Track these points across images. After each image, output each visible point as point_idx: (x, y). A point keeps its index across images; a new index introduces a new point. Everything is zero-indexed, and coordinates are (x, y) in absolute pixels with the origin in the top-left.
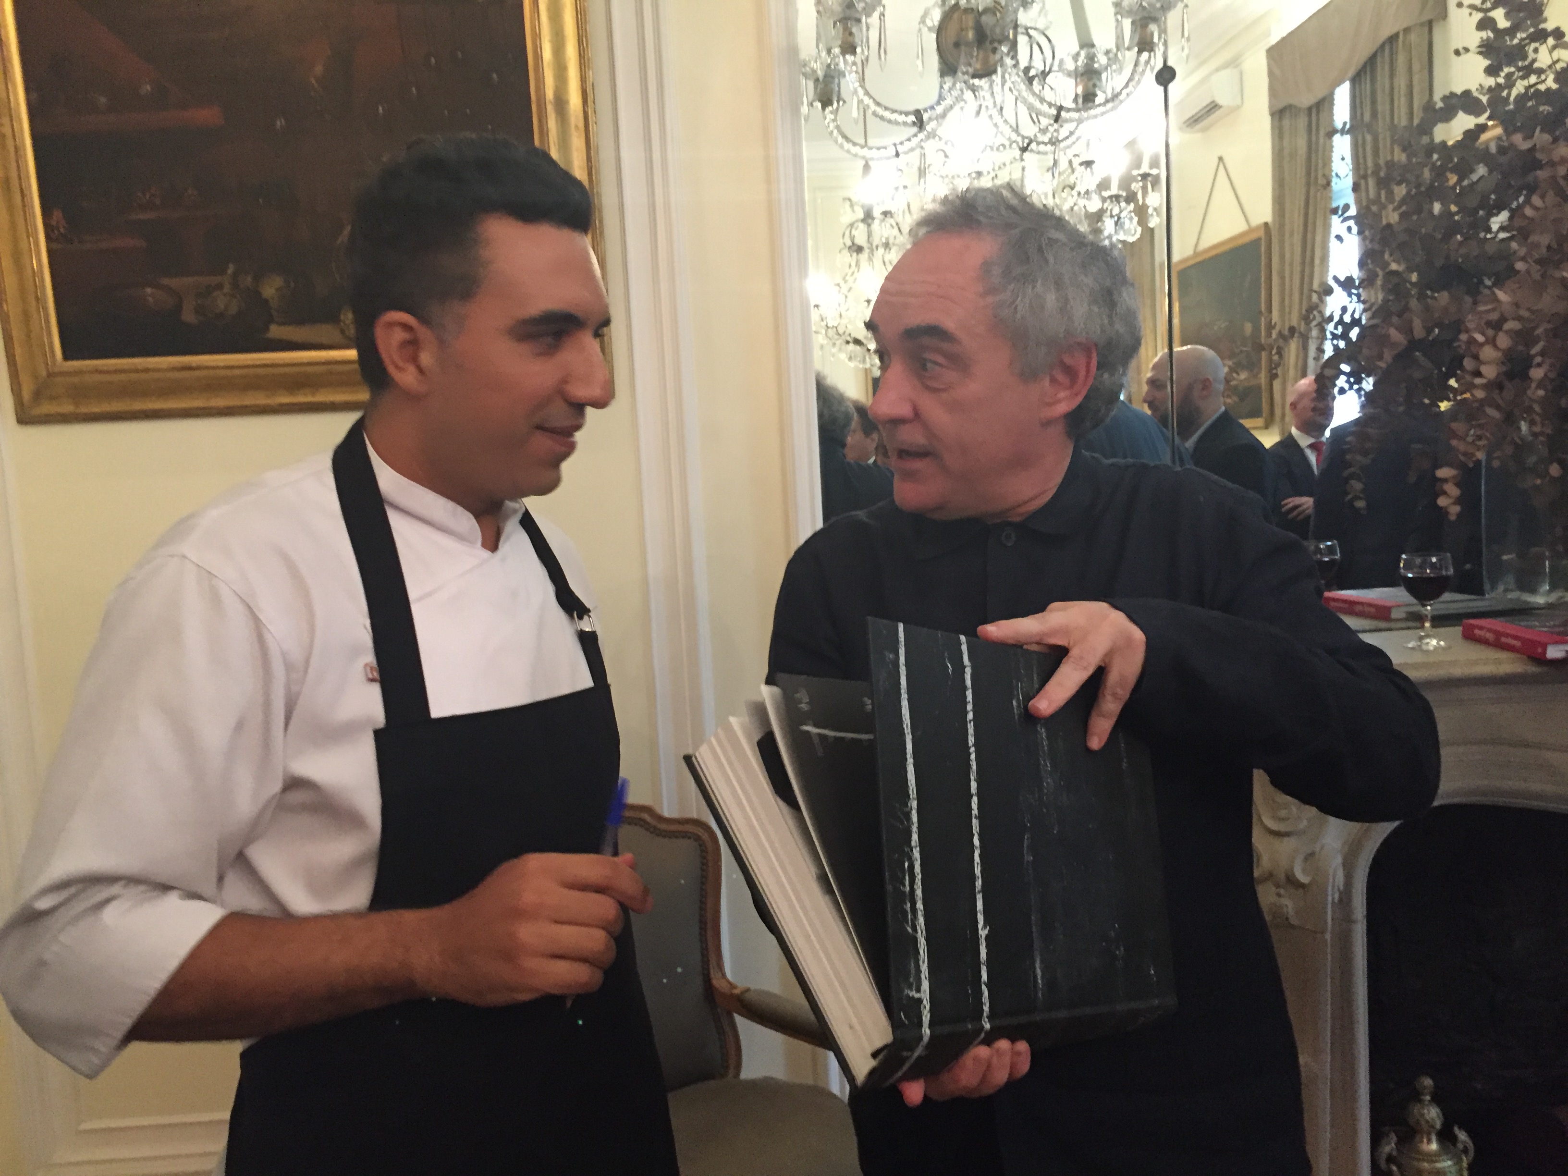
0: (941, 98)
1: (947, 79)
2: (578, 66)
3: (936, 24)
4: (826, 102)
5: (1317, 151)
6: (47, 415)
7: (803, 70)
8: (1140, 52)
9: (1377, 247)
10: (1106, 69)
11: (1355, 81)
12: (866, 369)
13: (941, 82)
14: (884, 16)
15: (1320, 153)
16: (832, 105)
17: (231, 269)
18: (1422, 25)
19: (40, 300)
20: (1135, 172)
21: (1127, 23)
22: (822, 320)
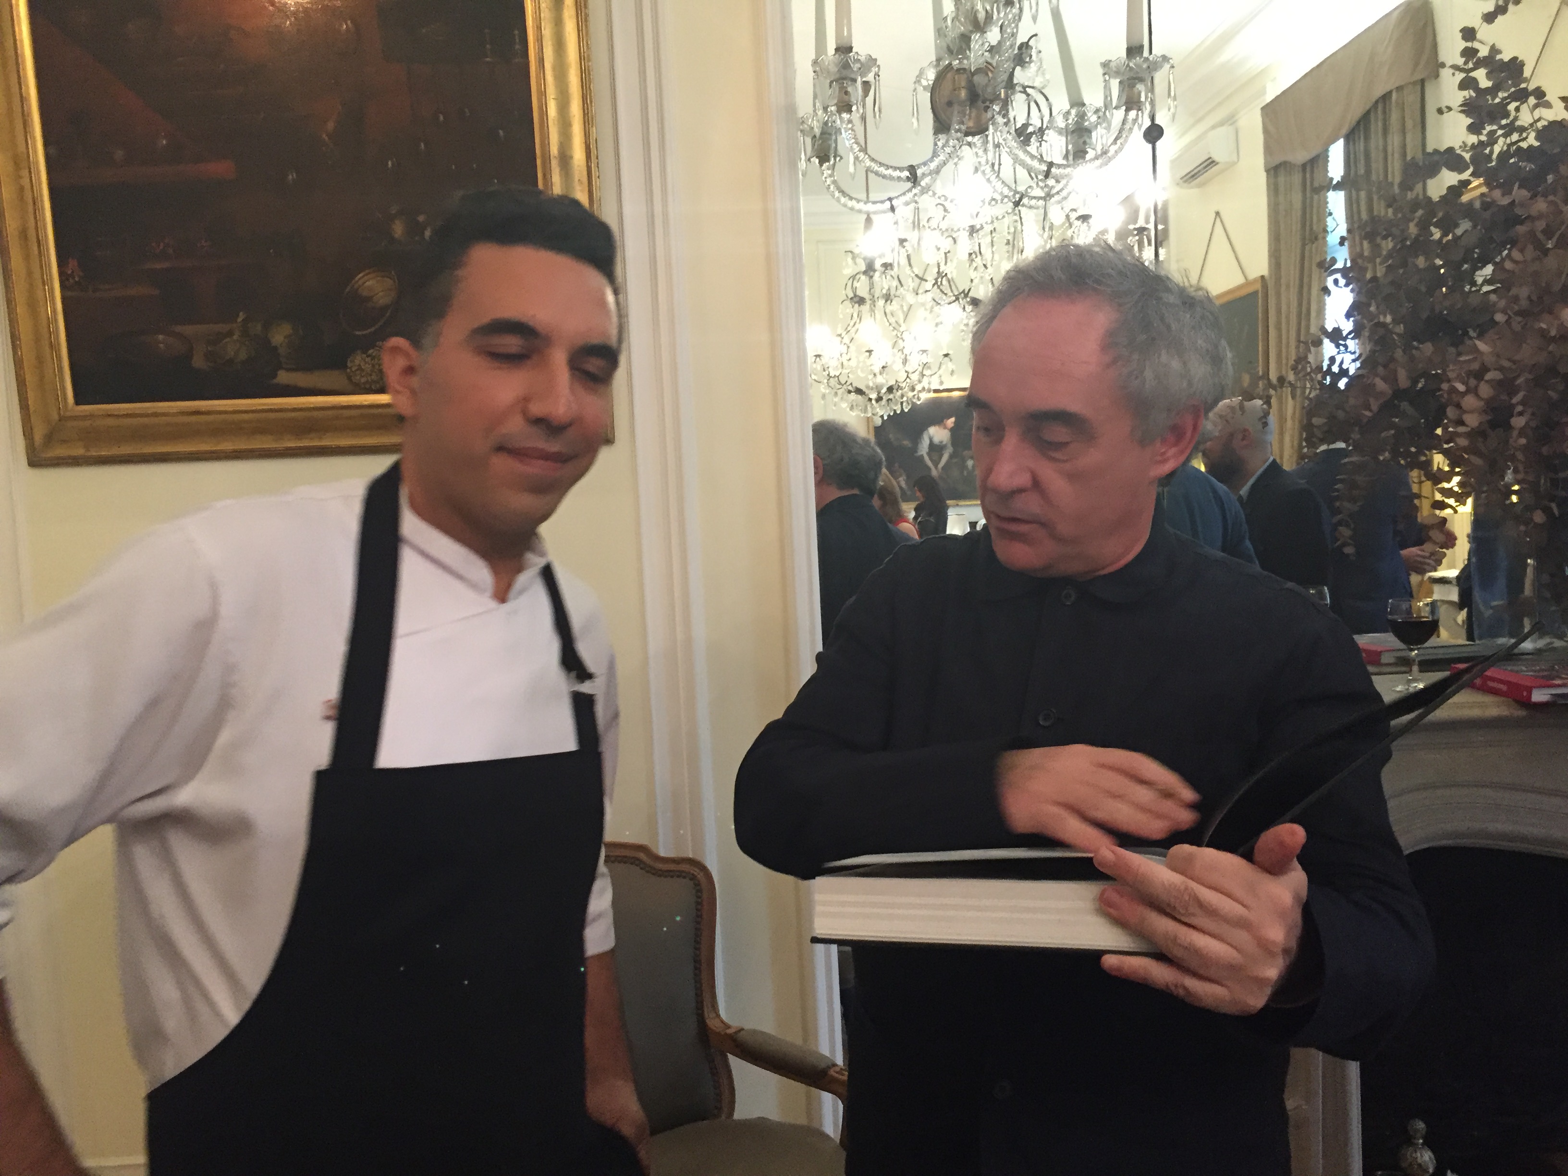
0: (935, 154)
1: (940, 136)
2: (582, 122)
3: (931, 83)
4: (823, 159)
5: (1312, 206)
6: (59, 458)
7: (801, 127)
8: (1127, 110)
9: (1364, 300)
10: (1096, 127)
11: (1349, 138)
12: (868, 418)
13: (935, 139)
14: (879, 76)
15: (1315, 210)
16: (828, 161)
17: (241, 316)
18: (1414, 83)
19: (54, 347)
20: (1131, 227)
21: (1115, 84)
22: (824, 370)
